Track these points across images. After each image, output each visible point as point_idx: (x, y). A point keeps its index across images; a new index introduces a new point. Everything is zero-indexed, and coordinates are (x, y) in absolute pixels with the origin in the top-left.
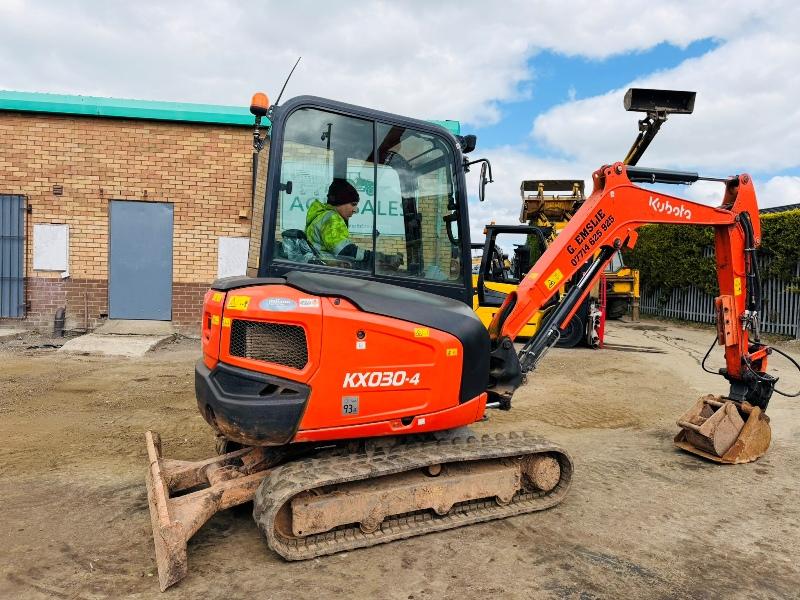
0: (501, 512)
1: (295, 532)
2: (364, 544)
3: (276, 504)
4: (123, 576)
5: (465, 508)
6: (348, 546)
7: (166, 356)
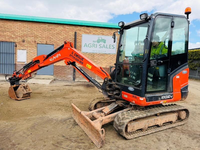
0: (173, 125)
1: (128, 131)
2: (144, 134)
3: (125, 124)
4: (84, 144)
5: (164, 124)
6: (141, 135)
7: (55, 84)
